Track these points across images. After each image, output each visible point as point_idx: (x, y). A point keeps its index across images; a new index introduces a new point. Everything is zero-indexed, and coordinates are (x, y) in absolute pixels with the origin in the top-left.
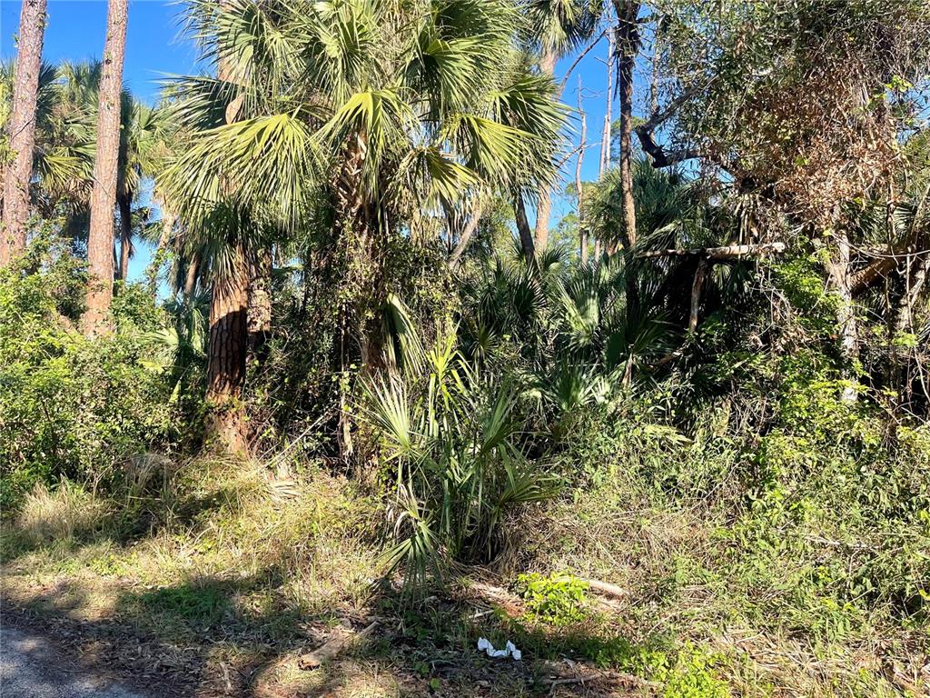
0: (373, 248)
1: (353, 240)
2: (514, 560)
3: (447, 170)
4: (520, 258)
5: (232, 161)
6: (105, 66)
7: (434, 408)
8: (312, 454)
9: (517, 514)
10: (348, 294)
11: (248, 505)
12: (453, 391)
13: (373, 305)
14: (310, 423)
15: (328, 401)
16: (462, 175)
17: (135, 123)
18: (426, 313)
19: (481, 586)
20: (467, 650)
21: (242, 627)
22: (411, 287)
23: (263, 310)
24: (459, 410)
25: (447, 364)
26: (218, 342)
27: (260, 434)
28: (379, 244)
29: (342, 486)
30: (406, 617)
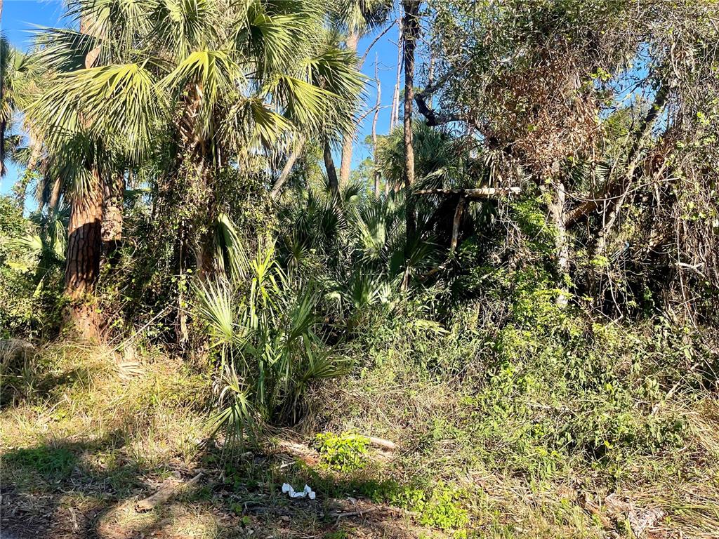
0: (208, 177)
1: (191, 170)
2: (314, 423)
3: (267, 117)
4: (327, 190)
5: (88, 99)
7: (255, 305)
8: (154, 341)
9: (317, 388)
10: (187, 212)
11: (98, 381)
12: (270, 292)
13: (206, 223)
14: (153, 316)
15: (168, 299)
16: (279, 122)
17: (11, 65)
18: (251, 230)
19: (287, 443)
20: (273, 493)
21: (89, 479)
22: (239, 210)
23: (115, 223)
24: (275, 307)
25: (266, 271)
26: (75, 249)
27: (111, 324)
28: (213, 174)
29: (179, 366)
30: (226, 469)
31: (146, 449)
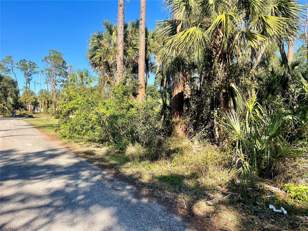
0: (225, 68)
1: (218, 66)
2: (283, 179)
3: (253, 37)
4: (282, 65)
5: (180, 45)
6: (141, 21)
7: (248, 123)
8: (205, 138)
9: (284, 162)
10: (216, 84)
11: (186, 152)
12: (255, 117)
13: (225, 88)
14: (204, 127)
15: (210, 120)
16: (259, 38)
17: (149, 37)
18: (245, 89)
19: (269, 186)
20: (265, 208)
21: (187, 190)
22: (239, 80)
23: (188, 91)
24: (258, 124)
25: (253, 107)
26: (175, 103)
27: (188, 131)
28: (227, 66)
29: (215, 148)
30: (241, 194)
31: (206, 181)
